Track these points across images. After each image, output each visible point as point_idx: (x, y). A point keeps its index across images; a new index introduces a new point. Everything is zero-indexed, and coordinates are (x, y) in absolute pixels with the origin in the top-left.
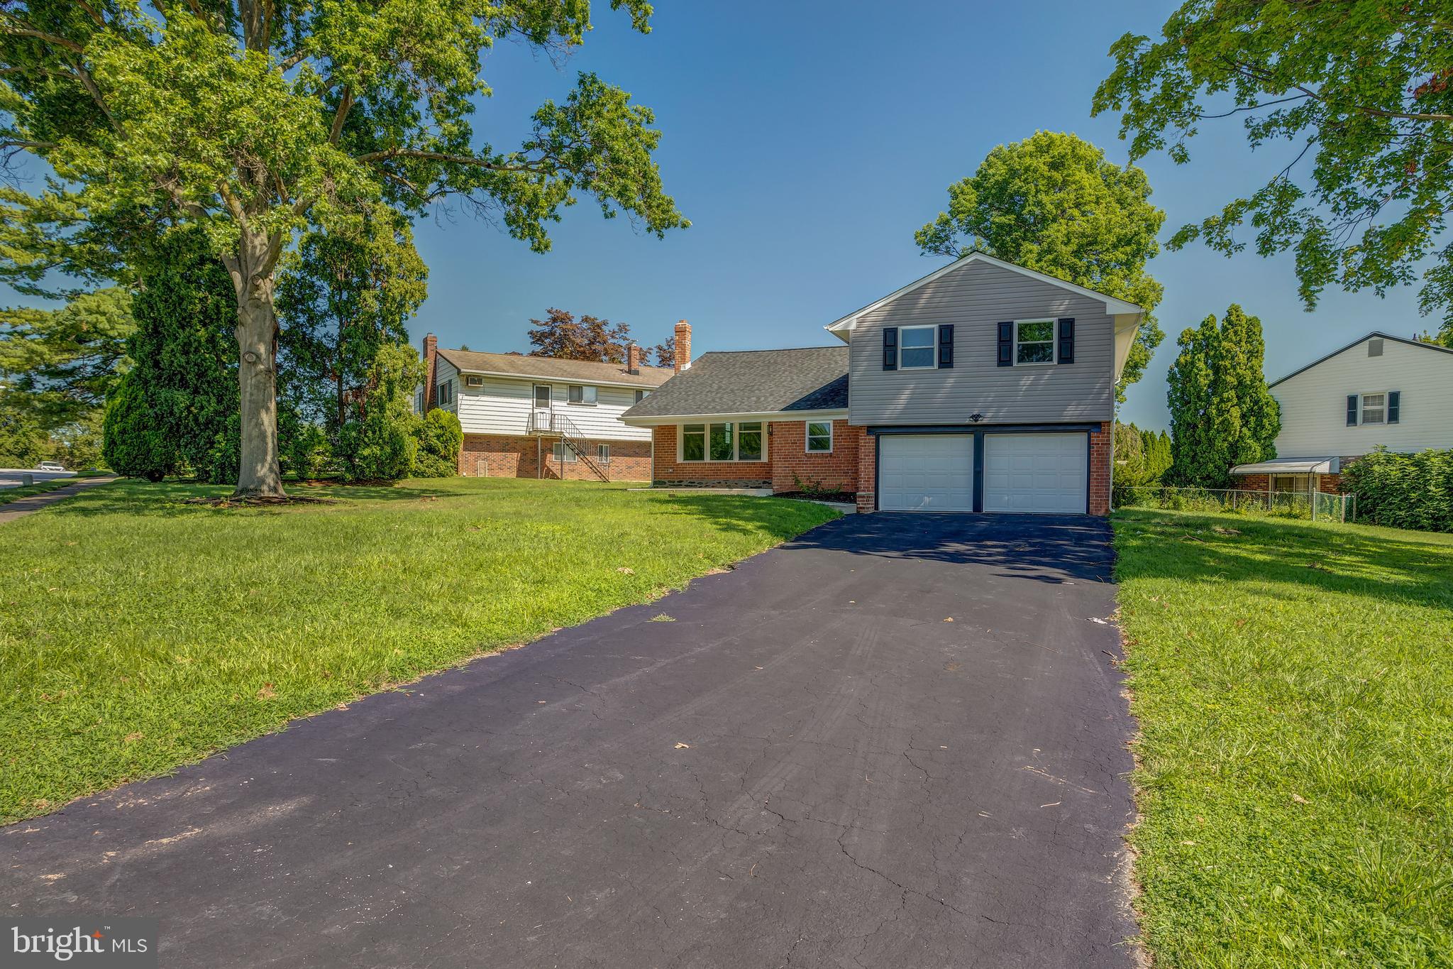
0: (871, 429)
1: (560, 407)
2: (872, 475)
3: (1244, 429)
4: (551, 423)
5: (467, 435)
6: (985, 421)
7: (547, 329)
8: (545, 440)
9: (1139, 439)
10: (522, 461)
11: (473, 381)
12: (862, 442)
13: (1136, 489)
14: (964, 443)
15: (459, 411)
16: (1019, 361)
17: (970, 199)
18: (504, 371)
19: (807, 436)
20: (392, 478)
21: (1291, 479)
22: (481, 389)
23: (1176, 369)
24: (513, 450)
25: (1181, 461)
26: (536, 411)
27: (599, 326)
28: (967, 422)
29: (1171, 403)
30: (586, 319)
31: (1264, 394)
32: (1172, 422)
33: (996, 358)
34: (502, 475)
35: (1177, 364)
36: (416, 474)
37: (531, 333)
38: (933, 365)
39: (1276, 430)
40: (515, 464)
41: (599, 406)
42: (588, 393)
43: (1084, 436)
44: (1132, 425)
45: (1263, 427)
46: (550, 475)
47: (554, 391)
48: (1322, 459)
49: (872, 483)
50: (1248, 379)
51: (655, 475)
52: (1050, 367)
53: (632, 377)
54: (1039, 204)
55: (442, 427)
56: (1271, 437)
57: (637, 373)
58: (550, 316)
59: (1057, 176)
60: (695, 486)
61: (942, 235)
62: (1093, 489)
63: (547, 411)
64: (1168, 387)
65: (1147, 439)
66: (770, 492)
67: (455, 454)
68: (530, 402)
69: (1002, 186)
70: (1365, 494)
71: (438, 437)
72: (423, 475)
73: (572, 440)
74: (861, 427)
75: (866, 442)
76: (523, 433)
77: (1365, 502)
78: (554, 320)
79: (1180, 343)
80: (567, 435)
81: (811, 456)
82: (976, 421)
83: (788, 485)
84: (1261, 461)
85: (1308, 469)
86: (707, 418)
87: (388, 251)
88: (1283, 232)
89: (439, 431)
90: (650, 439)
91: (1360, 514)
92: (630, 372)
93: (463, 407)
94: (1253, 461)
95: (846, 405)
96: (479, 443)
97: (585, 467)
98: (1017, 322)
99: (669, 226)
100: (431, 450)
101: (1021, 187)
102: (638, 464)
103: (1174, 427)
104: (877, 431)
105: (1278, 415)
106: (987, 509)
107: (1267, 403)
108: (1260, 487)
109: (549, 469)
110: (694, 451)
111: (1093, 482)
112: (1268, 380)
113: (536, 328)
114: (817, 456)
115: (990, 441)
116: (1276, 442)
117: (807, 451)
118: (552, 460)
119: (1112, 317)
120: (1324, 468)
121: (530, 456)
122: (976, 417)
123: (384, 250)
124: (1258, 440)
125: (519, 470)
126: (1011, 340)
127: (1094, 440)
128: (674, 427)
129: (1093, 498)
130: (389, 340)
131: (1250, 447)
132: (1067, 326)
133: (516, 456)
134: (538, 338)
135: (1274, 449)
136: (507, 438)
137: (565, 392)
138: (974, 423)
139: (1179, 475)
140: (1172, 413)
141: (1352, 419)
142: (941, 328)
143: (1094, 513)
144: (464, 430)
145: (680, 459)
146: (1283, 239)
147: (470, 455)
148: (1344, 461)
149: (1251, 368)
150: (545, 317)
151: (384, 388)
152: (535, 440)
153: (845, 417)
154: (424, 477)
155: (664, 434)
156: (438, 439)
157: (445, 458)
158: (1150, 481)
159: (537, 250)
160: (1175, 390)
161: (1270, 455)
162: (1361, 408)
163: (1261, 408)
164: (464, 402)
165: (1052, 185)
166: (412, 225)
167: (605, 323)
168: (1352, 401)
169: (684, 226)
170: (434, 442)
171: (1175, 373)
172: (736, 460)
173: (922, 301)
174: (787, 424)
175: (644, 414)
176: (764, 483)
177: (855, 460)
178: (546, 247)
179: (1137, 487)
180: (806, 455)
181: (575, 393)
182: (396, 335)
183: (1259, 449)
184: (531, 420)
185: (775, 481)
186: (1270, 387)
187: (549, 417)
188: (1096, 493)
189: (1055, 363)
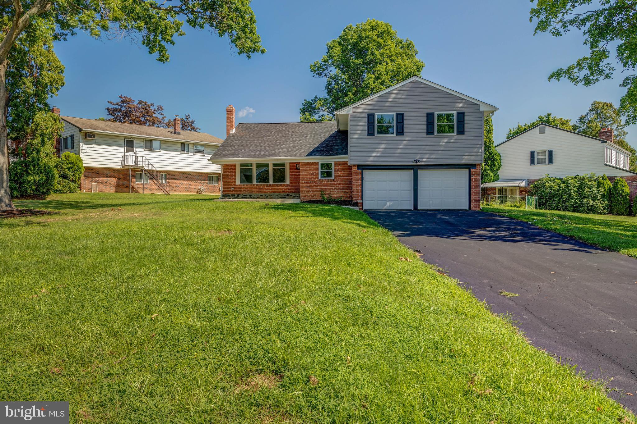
0: (359, 167)
1: (140, 152)
2: (360, 191)
3: (486, 166)
4: (135, 162)
5: (87, 169)
6: (423, 163)
7: (118, 107)
8: (134, 171)
10: (118, 183)
11: (90, 136)
12: (354, 174)
14: (409, 173)
15: (81, 154)
16: (438, 133)
17: (338, 50)
18: (107, 130)
19: (320, 170)
20: (43, 193)
21: (506, 190)
22: (94, 141)
24: (113, 176)
26: (127, 154)
27: (149, 107)
28: (411, 163)
30: (140, 102)
31: (494, 150)
33: (426, 131)
34: (106, 191)
36: (56, 191)
37: (107, 109)
38: (393, 134)
39: (500, 167)
40: (114, 185)
41: (162, 152)
42: (156, 144)
43: (467, 171)
45: (494, 165)
46: (134, 191)
47: (137, 143)
48: (522, 180)
49: (360, 195)
50: (488, 143)
51: (223, 192)
52: (453, 136)
53: (177, 136)
54: (373, 54)
55: (72, 163)
56: (497, 170)
57: (179, 133)
58: (120, 99)
59: (381, 41)
60: (247, 198)
61: (324, 67)
62: (473, 197)
63: (133, 154)
66: (297, 201)
67: (79, 179)
68: (123, 149)
69: (356, 44)
70: (542, 196)
71: (69, 169)
72: (60, 191)
73: (149, 171)
74: (354, 166)
75: (356, 173)
76: (119, 167)
77: (542, 200)
78: (123, 102)
80: (146, 168)
81: (322, 181)
82: (416, 163)
83: (310, 196)
84: (493, 181)
85: (517, 185)
86: (254, 160)
87: (41, 54)
88: (595, 75)
89: (69, 165)
90: (220, 172)
91: (540, 205)
92: (175, 133)
93: (83, 151)
94: (490, 181)
95: (347, 154)
96: (93, 172)
97: (154, 186)
98: (436, 113)
99: (254, 51)
100: (64, 177)
101: (365, 46)
102: (182, 184)
104: (362, 168)
105: (500, 159)
106: (420, 208)
107: (495, 154)
108: (492, 193)
109: (133, 187)
110: (247, 178)
111: (473, 194)
112: (495, 145)
113: (111, 106)
114: (325, 181)
115: (420, 172)
116: (499, 172)
117: (319, 178)
118: (135, 183)
119: (482, 112)
120: (523, 185)
121: (122, 180)
122: (416, 161)
123: (38, 53)
124: (492, 171)
125: (116, 188)
126: (433, 122)
127: (473, 173)
128: (235, 165)
129: (473, 201)
130: (40, 109)
131: (489, 175)
132: (461, 115)
133: (114, 180)
134: (112, 112)
135: (498, 175)
136: (109, 169)
137: (142, 143)
138: (415, 164)
141: (533, 162)
142: (398, 115)
143: (473, 209)
144: (84, 165)
145: (238, 182)
146: (595, 78)
147: (87, 179)
148: (529, 182)
149: (489, 138)
150: (118, 100)
151: (39, 139)
152: (127, 171)
153: (347, 160)
154: (61, 193)
155: (228, 169)
156: (69, 170)
157: (73, 181)
159: (160, 60)
161: (497, 179)
162: (536, 157)
163: (493, 157)
164: (83, 148)
165: (379, 46)
166: (65, 39)
167: (152, 105)
168: (533, 154)
169: (263, 52)
170: (67, 172)
172: (271, 182)
173: (390, 100)
174: (308, 163)
175: (224, 157)
176: (288, 195)
177: (351, 183)
178: (166, 59)
180: (319, 180)
181: (148, 144)
182: (43, 107)
183: (493, 176)
184: (123, 159)
185: (302, 195)
186: (496, 147)
187: (133, 158)
188: (474, 199)
189: (455, 134)
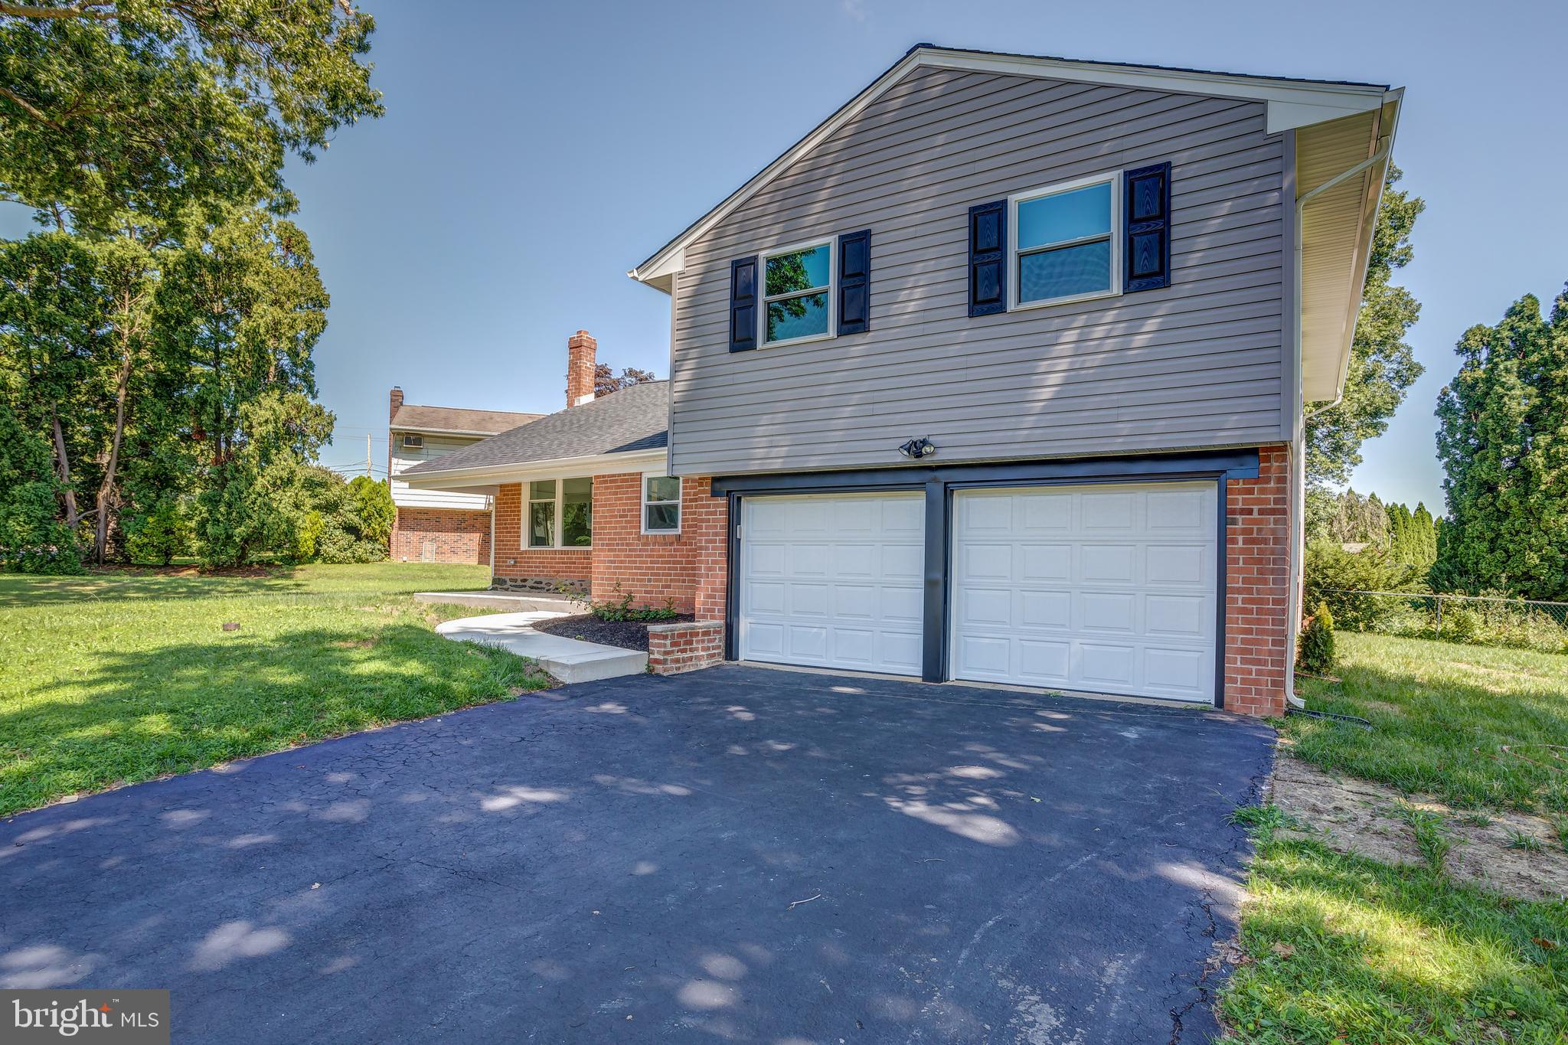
0: (718, 485)
2: (720, 583)
5: (401, 510)
6: (942, 456)
9: (1383, 514)
12: (703, 513)
13: (1377, 595)
14: (906, 513)
16: (1023, 297)
19: (644, 501)
23: (1453, 394)
25: (1467, 547)
28: (901, 458)
29: (1444, 449)
32: (1447, 482)
33: (964, 298)
35: (1456, 384)
38: (825, 330)
43: (1212, 491)
44: (1373, 496)
49: (721, 601)
51: (496, 569)
52: (1105, 305)
60: (542, 589)
62: (1234, 641)
64: (1438, 424)
65: (1396, 516)
74: (703, 480)
75: (709, 511)
79: (1462, 349)
81: (647, 542)
82: (922, 456)
98: (1016, 200)
103: (1450, 491)
104: (728, 486)
114: (657, 541)
117: (643, 533)
122: (919, 447)
126: (1001, 245)
129: (1235, 663)
132: (1150, 185)
138: (913, 461)
139: (1463, 573)
140: (1447, 466)
142: (844, 243)
143: (1240, 709)
144: (397, 503)
145: (524, 544)
158: (1406, 581)
160: (1451, 428)
171: (1451, 402)
179: (1381, 591)
180: (640, 538)
185: (595, 587)
188: (1242, 651)
189: (1116, 287)
